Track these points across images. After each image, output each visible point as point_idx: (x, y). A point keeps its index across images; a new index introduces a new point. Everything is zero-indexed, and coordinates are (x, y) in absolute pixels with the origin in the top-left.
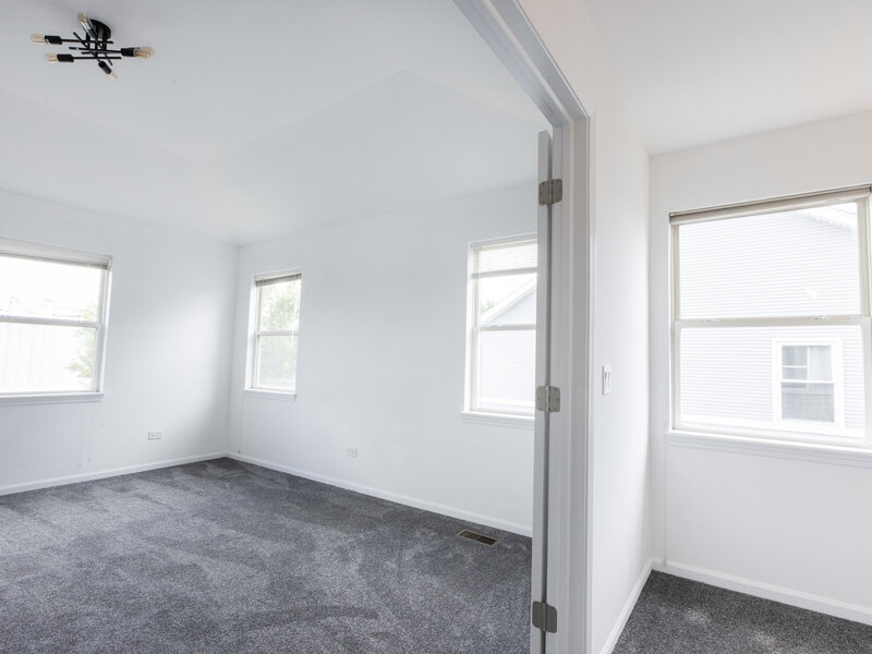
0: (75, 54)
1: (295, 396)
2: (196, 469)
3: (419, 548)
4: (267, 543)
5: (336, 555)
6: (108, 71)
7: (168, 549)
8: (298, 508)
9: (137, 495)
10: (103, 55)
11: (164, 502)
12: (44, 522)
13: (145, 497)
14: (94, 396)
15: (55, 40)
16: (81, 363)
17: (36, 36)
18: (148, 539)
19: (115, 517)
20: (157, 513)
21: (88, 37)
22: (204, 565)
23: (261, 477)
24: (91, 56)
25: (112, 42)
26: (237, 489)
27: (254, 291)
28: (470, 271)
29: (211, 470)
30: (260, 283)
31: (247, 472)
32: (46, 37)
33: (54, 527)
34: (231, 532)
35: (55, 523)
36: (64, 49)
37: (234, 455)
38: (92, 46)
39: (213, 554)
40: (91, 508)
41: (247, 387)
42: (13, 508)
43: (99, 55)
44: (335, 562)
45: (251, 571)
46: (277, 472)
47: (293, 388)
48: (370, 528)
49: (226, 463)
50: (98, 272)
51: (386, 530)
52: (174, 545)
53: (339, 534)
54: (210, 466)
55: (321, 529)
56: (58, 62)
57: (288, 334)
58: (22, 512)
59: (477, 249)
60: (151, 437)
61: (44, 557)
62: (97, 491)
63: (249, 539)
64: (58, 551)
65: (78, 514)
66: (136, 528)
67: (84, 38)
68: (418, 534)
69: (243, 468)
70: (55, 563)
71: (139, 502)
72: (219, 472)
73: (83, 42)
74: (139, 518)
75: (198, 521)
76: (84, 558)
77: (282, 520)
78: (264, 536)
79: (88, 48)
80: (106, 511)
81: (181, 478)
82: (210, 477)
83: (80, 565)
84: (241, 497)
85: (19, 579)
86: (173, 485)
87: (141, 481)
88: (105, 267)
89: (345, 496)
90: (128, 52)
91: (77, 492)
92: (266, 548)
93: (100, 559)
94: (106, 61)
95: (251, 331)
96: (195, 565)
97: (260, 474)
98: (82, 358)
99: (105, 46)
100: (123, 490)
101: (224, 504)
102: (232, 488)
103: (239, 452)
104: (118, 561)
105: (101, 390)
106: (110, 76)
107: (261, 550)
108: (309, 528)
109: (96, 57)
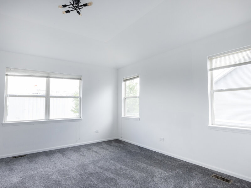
0: (70, 9)
1: (140, 119)
2: (109, 143)
3: (196, 181)
4: (137, 172)
5: (163, 180)
6: (79, 14)
7: (105, 171)
8: (145, 159)
9: (93, 151)
10: (78, 8)
11: (102, 154)
12: (69, 158)
13: (96, 152)
14: (80, 119)
15: (64, 6)
16: (74, 109)
17: (59, 6)
18: (99, 167)
19: (88, 158)
20: (99, 158)
21: (73, 2)
22: (117, 179)
23: (129, 147)
24: (75, 9)
25: (80, 3)
26: (123, 151)
27: (123, 83)
28: (209, 68)
29: (114, 143)
30: (125, 81)
31: (125, 145)
32: (62, 6)
33: (72, 160)
34: (124, 167)
35: (72, 159)
36: (67, 9)
37: (120, 139)
38: (75, 5)
39: (120, 175)
40: (81, 155)
41: (123, 116)
42: (61, 153)
43: (77, 8)
44: (164, 183)
45: (134, 183)
46: (135, 145)
47: (139, 116)
48: (174, 170)
49: (118, 141)
50: (78, 81)
51: (180, 171)
52: (106, 170)
53: (162, 171)
54: (113, 142)
55: (155, 168)
56: (66, 13)
57: (136, 97)
58: (64, 155)
59: (211, 59)
60: (96, 132)
61: (70, 171)
62: (82, 149)
63: (130, 170)
64: (74, 169)
65: (78, 156)
66: (95, 163)
67: (72, 4)
68: (194, 174)
69: (123, 143)
70: (73, 173)
71: (94, 153)
72: (116, 144)
73: (72, 5)
74: (95, 159)
75: (113, 162)
76: (81, 172)
77: (140, 164)
78: (135, 169)
79: (74, 7)
80: (85, 156)
81: (105, 146)
82: (114, 146)
83: (80, 175)
84: (125, 154)
85: (64, 178)
86: (103, 148)
87: (94, 146)
88: (80, 79)
89: (160, 156)
90: (85, 5)
91: (76, 149)
92: (137, 174)
93: (86, 173)
94: (78, 10)
95: (123, 97)
96: (114, 178)
97: (129, 146)
98: (74, 108)
99: (78, 5)
100: (89, 149)
101: (120, 156)
102: (121, 150)
103: (121, 137)
104: (90, 174)
105: (81, 117)
106: (80, 15)
107: (135, 175)
108: (150, 168)
109: (76, 9)
